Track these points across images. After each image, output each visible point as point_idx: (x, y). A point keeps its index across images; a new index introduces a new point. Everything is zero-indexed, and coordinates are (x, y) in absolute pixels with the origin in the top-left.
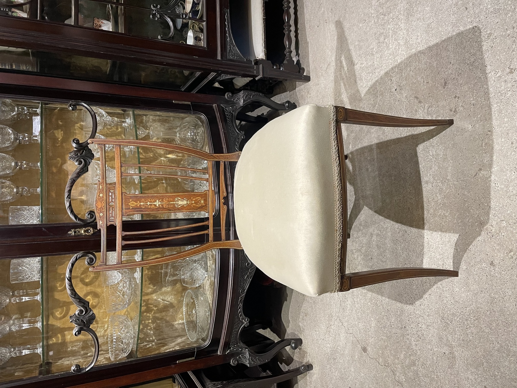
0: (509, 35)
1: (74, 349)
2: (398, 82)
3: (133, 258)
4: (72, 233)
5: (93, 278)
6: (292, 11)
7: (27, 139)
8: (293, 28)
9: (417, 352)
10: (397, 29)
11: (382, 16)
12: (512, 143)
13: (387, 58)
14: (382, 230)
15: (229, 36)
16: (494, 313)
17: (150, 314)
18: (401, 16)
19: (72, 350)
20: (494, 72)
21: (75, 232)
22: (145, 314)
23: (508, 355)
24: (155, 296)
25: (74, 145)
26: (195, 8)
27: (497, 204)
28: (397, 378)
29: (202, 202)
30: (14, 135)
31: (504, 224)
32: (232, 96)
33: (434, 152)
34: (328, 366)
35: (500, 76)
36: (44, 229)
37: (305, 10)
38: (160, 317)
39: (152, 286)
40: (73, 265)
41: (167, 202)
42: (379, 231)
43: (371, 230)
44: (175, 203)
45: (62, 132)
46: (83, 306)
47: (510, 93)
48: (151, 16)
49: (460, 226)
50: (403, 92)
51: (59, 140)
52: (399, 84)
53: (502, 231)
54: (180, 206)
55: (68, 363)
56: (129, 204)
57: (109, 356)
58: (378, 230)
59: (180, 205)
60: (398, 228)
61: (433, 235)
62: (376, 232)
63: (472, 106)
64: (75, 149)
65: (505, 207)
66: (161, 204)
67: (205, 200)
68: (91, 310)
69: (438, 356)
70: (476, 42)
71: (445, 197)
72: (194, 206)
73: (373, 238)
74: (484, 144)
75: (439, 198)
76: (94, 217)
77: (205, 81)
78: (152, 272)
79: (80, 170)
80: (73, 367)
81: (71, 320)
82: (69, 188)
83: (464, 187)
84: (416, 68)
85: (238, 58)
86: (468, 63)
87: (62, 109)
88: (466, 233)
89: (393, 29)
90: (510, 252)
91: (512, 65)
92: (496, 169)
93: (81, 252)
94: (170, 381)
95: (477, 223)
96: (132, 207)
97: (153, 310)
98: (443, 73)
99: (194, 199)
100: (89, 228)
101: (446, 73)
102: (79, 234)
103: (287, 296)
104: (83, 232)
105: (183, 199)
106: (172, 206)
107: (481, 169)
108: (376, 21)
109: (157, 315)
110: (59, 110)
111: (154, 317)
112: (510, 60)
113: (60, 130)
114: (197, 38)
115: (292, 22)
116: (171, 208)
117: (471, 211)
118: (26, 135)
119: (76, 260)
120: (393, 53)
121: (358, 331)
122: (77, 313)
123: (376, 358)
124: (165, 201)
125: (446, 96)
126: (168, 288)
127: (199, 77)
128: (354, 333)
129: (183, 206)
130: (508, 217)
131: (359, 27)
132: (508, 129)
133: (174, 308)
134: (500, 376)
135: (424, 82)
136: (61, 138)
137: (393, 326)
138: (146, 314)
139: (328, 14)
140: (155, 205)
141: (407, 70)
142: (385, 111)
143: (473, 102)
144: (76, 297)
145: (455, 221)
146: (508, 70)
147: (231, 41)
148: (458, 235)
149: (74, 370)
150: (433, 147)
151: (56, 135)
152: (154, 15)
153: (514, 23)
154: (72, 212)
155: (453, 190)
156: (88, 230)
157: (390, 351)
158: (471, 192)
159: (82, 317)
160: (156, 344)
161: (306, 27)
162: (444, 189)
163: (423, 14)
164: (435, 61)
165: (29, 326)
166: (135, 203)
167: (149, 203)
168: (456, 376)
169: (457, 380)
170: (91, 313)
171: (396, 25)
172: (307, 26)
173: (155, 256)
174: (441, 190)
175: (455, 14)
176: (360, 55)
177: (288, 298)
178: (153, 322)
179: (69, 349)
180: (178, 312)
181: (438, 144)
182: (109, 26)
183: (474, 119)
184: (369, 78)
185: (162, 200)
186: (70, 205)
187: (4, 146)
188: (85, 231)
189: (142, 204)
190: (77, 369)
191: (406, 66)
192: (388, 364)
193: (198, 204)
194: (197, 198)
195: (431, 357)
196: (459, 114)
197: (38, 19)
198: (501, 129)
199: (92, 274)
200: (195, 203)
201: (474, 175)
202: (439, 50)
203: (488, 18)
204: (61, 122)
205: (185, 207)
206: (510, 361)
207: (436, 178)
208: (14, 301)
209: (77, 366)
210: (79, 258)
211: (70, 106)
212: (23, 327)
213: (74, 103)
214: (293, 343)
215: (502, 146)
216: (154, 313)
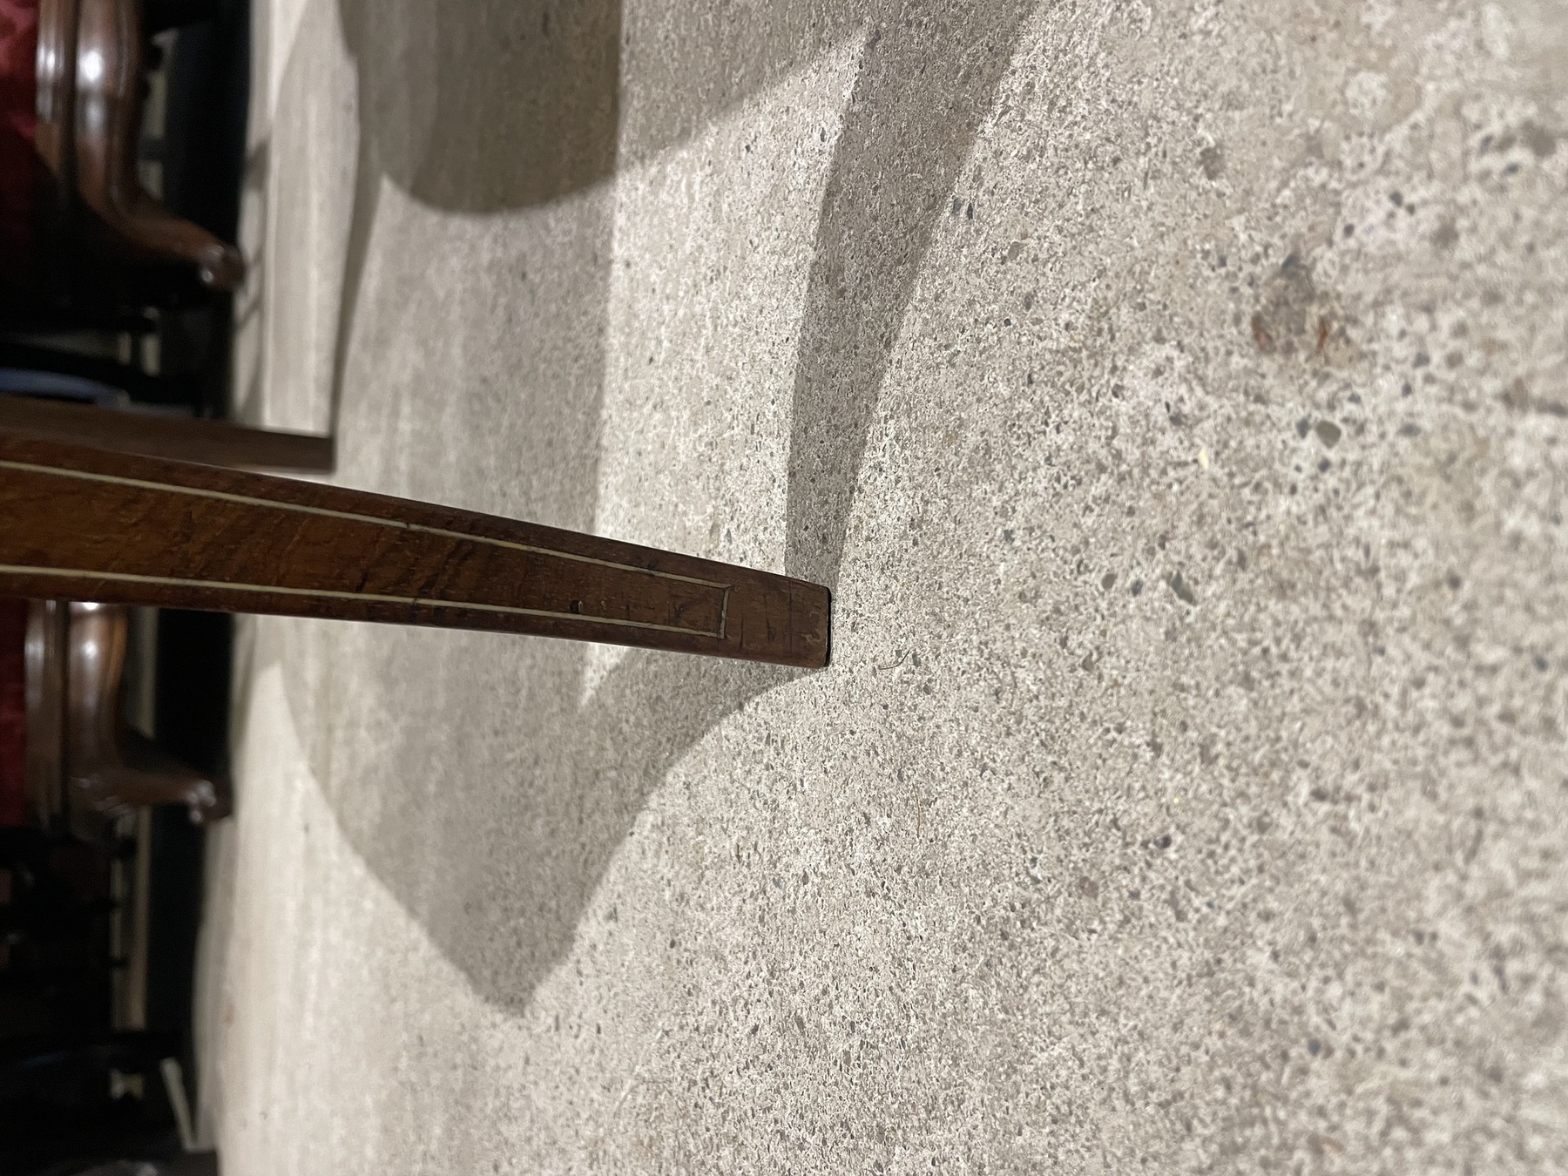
14: (433, 327)
42: (421, 351)
43: (395, 361)
61: (663, 193)
62: (411, 361)
148: (858, 44)
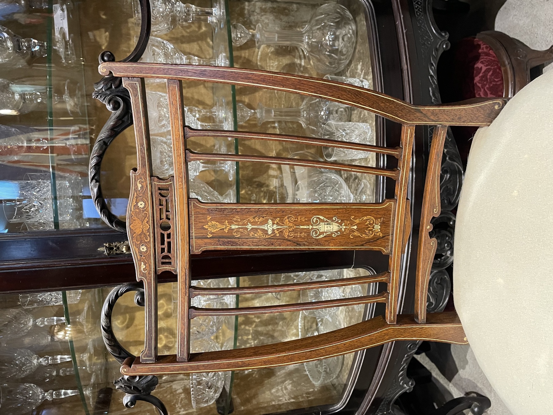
17: (250, 327)
21: (110, 249)
22: (243, 327)
24: (257, 302)
29: (377, 227)
38: (265, 332)
40: (111, 306)
41: (291, 225)
44: (311, 227)
45: (107, 33)
54: (322, 236)
56: (206, 227)
59: (323, 233)
66: (278, 229)
67: (385, 225)
72: (355, 237)
79: (116, 123)
81: (118, 387)
93: (125, 284)
96: (212, 233)
97: (255, 322)
99: (357, 221)
102: (118, 252)
104: (124, 248)
105: (330, 218)
106: (303, 235)
109: (260, 329)
111: (255, 331)
113: (103, 30)
116: (300, 240)
119: (117, 296)
122: (125, 378)
124: (288, 223)
129: (329, 236)
136: (106, 44)
138: (245, 327)
140: (265, 232)
159: (135, 383)
166: (220, 226)
167: (250, 227)
178: (254, 339)
185: (282, 221)
189: (233, 227)
193: (366, 234)
194: (365, 218)
200: (358, 230)
204: (104, 14)
205: (333, 239)
210: (123, 293)
216: (256, 326)
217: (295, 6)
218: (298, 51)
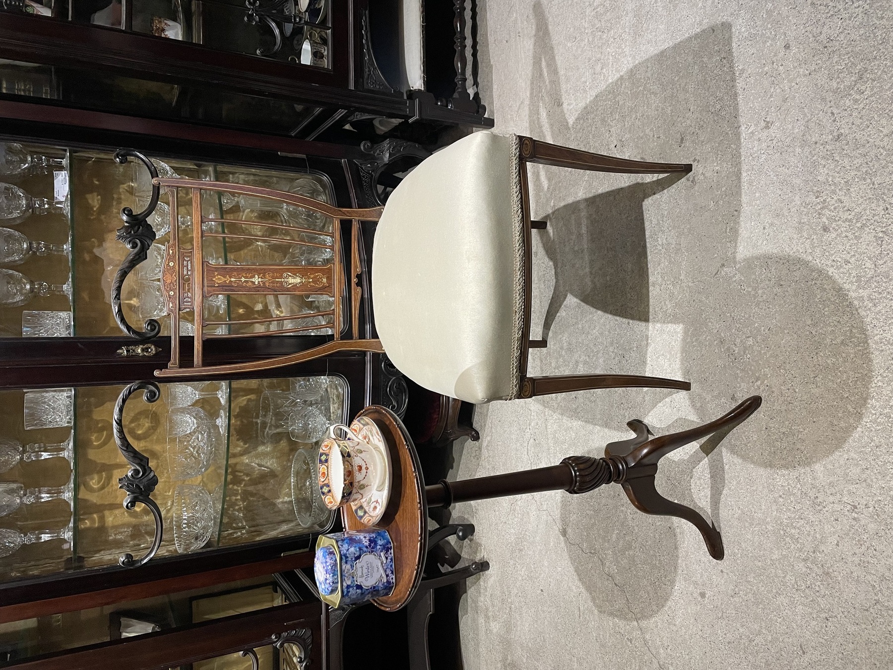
0: (767, 73)
1: (119, 537)
2: (619, 135)
3: (215, 396)
4: (123, 351)
5: (149, 429)
6: (468, 14)
7: (46, 206)
8: (469, 42)
9: (634, 530)
10: (619, 55)
11: (600, 33)
12: (764, 228)
13: (604, 98)
14: (592, 355)
15: (368, 54)
16: (734, 467)
17: (238, 486)
18: (626, 36)
19: (115, 539)
20: (745, 126)
21: (128, 351)
22: (231, 486)
23: (751, 524)
24: (247, 459)
25: (125, 218)
26: (314, 6)
27: (743, 314)
28: (607, 569)
30: (27, 200)
31: (750, 342)
32: (372, 146)
33: (664, 241)
34: (512, 562)
35: (752, 133)
36: (80, 345)
37: (488, 14)
38: (254, 492)
39: (242, 444)
40: (124, 401)
42: (587, 357)
43: (576, 356)
45: (99, 197)
46: (139, 464)
47: (764, 157)
48: (246, 19)
49: (694, 346)
50: (625, 150)
51: (95, 209)
52: (620, 138)
53: (747, 352)
55: (109, 558)
57: (174, 548)
58: (585, 356)
60: (613, 352)
61: (659, 360)
62: (583, 358)
63: (716, 174)
64: (127, 224)
65: (752, 318)
68: (151, 470)
69: (662, 532)
70: (723, 81)
71: (676, 305)
73: (579, 368)
74: (728, 229)
75: (669, 306)
76: (157, 329)
77: (329, 123)
78: (242, 422)
79: (135, 257)
80: (122, 558)
81: (120, 485)
82: (118, 284)
83: (702, 290)
84: (644, 115)
85: (381, 88)
86: (712, 111)
87: (99, 160)
88: (703, 356)
89: (614, 54)
90: (756, 381)
91: (768, 117)
92: (742, 264)
93: (137, 382)
94: (269, 589)
95: (716, 342)
97: (244, 480)
98: (679, 125)
100: (149, 345)
101: (683, 124)
102: (133, 354)
103: (454, 462)
104: (139, 351)
107: (723, 265)
108: (591, 40)
109: (250, 488)
110: (94, 161)
111: (244, 490)
112: (767, 109)
113: (95, 194)
114: (316, 54)
115: (468, 32)
117: (710, 324)
118: (45, 200)
119: (130, 393)
120: (614, 91)
121: (555, 506)
122: (130, 474)
123: (578, 543)
125: (682, 158)
126: (267, 448)
127: (319, 114)
128: (548, 509)
130: (755, 331)
131: (567, 48)
132: (759, 208)
133: (276, 479)
134: (741, 555)
135: (654, 136)
136: (97, 206)
137: (603, 495)
138: (232, 487)
139: (522, 23)
141: (631, 118)
142: (599, 178)
143: (717, 168)
144: (129, 450)
145: (689, 340)
146: (763, 124)
147: (371, 61)
149: (123, 562)
150: (663, 232)
151: (90, 201)
152: (250, 17)
153: (774, 56)
154: (123, 320)
155: (687, 295)
156: (147, 349)
157: (599, 531)
158: (710, 298)
159: (137, 480)
160: (247, 532)
161: (489, 40)
162: (676, 293)
163: (656, 35)
164: (670, 106)
165: (51, 497)
168: (684, 559)
169: (686, 564)
170: (152, 474)
171: (619, 48)
172: (491, 39)
173: (246, 396)
174: (672, 295)
175: (699, 38)
176: (567, 91)
177: (455, 465)
178: (243, 500)
179: (111, 538)
180: (283, 484)
181: (670, 229)
182: (176, 30)
183: (716, 193)
184: (579, 126)
186: (120, 310)
187: (10, 216)
188: (143, 350)
190: (128, 561)
191: (631, 112)
192: (595, 550)
195: (652, 535)
196: (697, 185)
197: (70, 19)
198: (751, 207)
199: (147, 423)
201: (714, 274)
202: (675, 90)
203: (741, 47)
204: (98, 181)
206: (753, 532)
207: (666, 278)
208: (28, 458)
209: (129, 556)
210: (134, 390)
211: (117, 156)
212: (42, 498)
213: (122, 152)
214: (460, 531)
215: (751, 233)
216: (244, 486)
217: (275, 179)
218: (280, 216)
